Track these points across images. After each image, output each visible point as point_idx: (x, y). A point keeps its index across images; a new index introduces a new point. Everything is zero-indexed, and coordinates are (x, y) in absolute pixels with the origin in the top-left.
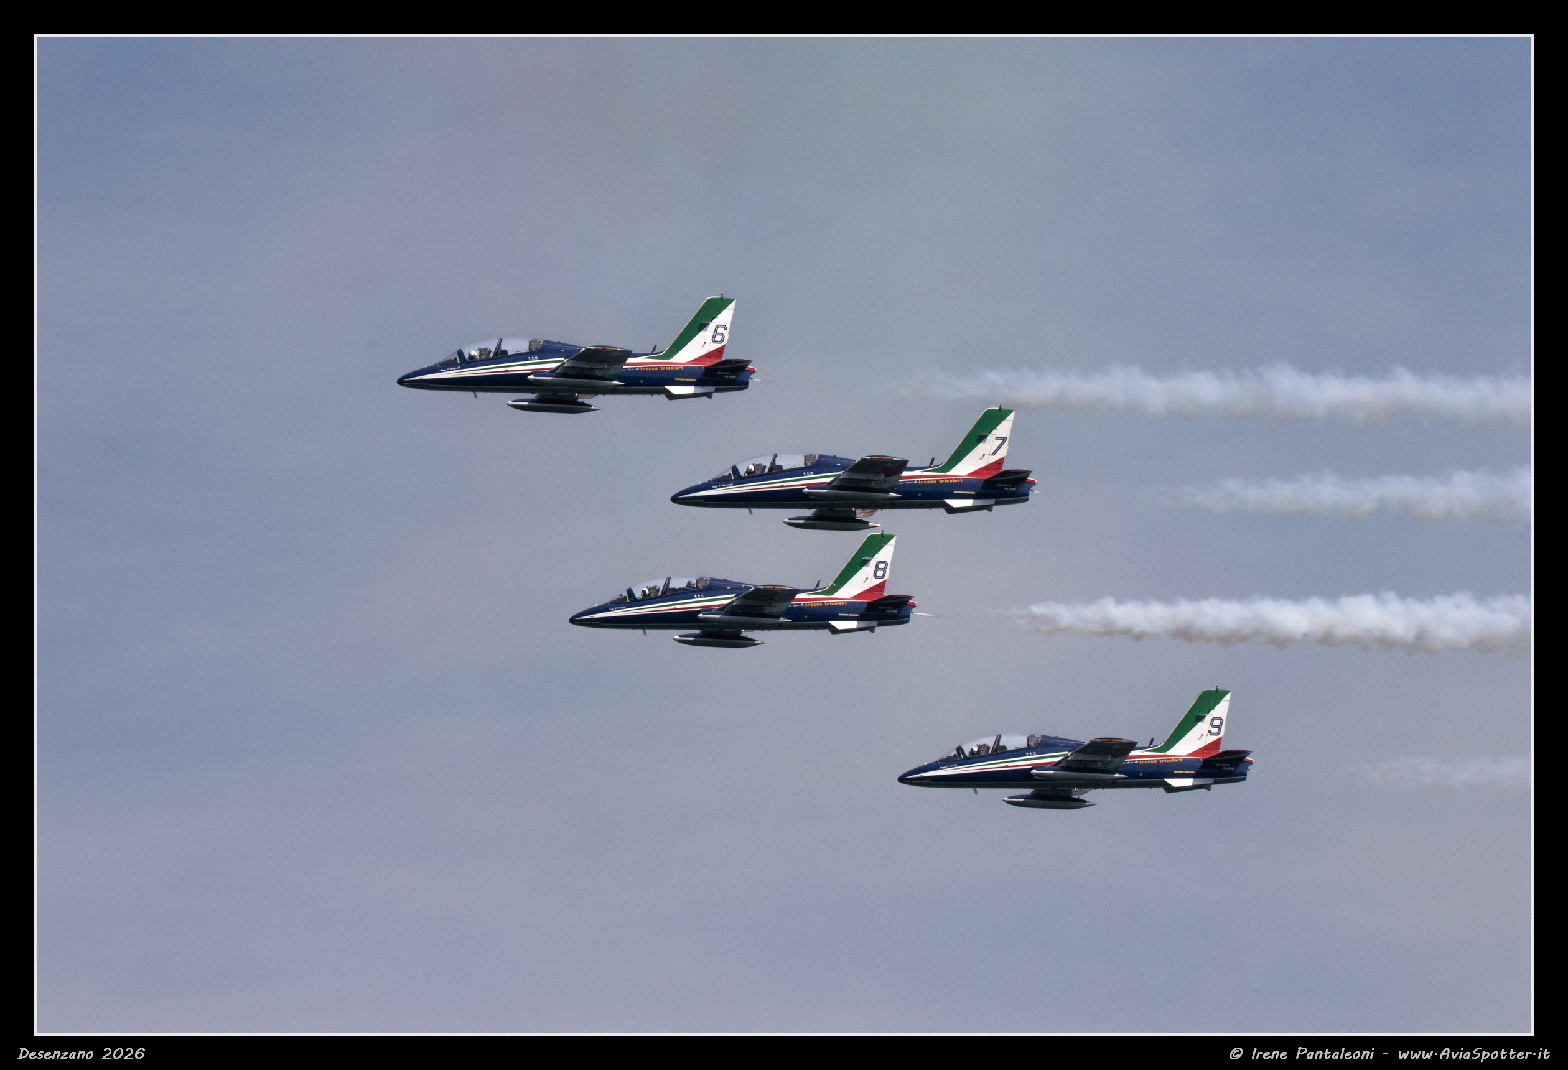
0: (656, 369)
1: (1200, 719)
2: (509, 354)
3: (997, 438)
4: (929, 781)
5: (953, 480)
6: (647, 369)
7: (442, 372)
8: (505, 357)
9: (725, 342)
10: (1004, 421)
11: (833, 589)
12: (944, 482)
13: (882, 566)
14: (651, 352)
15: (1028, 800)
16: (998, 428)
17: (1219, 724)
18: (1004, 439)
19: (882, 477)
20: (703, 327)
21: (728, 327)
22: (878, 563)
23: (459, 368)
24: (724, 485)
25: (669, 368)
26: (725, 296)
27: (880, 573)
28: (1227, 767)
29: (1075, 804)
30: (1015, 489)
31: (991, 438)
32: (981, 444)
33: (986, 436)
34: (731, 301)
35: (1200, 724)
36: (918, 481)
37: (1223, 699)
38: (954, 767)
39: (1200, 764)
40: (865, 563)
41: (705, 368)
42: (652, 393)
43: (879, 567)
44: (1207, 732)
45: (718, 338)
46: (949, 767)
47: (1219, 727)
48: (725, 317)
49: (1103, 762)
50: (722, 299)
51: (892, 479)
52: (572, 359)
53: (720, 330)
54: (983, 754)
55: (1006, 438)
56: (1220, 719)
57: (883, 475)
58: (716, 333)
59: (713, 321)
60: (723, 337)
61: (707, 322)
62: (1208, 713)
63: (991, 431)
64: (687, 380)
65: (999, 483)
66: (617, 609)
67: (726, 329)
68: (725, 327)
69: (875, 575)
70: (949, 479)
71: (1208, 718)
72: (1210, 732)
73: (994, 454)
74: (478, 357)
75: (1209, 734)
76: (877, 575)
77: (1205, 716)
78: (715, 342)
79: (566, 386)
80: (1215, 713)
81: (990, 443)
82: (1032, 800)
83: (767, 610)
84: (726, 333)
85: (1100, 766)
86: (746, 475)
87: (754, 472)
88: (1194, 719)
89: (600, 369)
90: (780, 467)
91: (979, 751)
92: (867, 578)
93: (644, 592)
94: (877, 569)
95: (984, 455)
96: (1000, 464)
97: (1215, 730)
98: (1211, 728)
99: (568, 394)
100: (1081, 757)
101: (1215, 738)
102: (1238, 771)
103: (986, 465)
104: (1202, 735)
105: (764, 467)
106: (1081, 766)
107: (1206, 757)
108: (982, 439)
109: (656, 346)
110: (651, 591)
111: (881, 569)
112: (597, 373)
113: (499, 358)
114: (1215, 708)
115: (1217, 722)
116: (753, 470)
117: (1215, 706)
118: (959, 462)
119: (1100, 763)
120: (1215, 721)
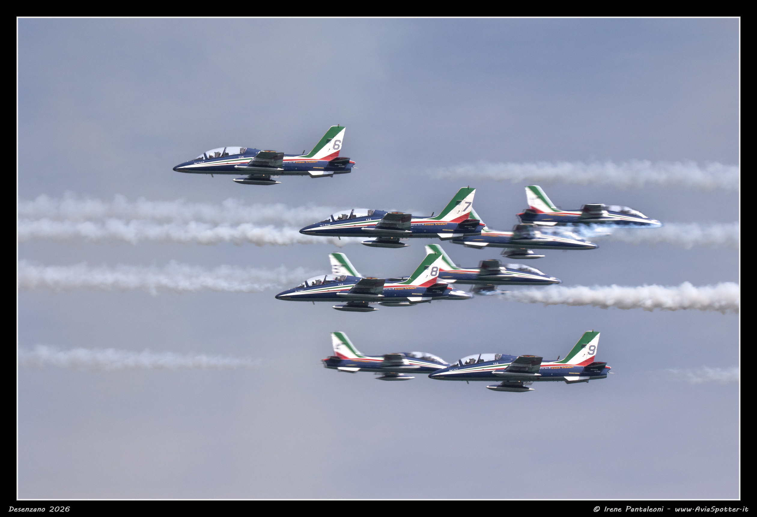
0: (304, 162)
1: (584, 346)
2: (229, 155)
3: (466, 203)
4: (444, 377)
5: (442, 224)
6: (299, 162)
7: (195, 164)
8: (227, 157)
9: (340, 149)
10: (470, 194)
11: (410, 281)
12: (437, 225)
13: (435, 269)
14: (302, 154)
15: (499, 387)
16: (467, 197)
17: (593, 349)
18: (470, 203)
19: (401, 222)
20: (328, 141)
21: (342, 141)
22: (433, 268)
23: (204, 162)
24: (326, 225)
25: (310, 162)
26: (340, 126)
27: (434, 273)
28: (597, 371)
29: (524, 389)
30: (474, 229)
31: (463, 202)
32: (458, 206)
33: (460, 202)
34: (343, 128)
35: (584, 349)
36: (424, 224)
37: (596, 336)
38: (456, 370)
39: (583, 369)
40: (426, 268)
41: (329, 162)
42: (302, 174)
43: (434, 270)
44: (587, 353)
45: (336, 147)
46: (454, 370)
47: (593, 350)
48: (340, 136)
49: (529, 368)
50: (338, 127)
51: (407, 223)
52: (256, 157)
53: (337, 143)
54: (472, 363)
55: (471, 203)
56: (594, 346)
57: (401, 221)
58: (335, 144)
59: (334, 138)
60: (339, 146)
61: (331, 139)
62: (588, 343)
63: (463, 199)
64: (319, 168)
65: (466, 226)
66: (299, 291)
67: (340, 142)
68: (339, 141)
69: (431, 274)
70: (440, 223)
71: (588, 346)
72: (589, 353)
73: (464, 210)
74: (214, 157)
75: (588, 354)
76: (433, 274)
77: (586, 345)
78: (334, 149)
79: (259, 171)
80: (591, 343)
81: (463, 205)
82: (501, 387)
83: (372, 291)
84: (340, 144)
85: (527, 369)
86: (338, 220)
87: (342, 218)
88: (581, 346)
89: (272, 162)
90: (355, 216)
91: (470, 362)
92: (427, 276)
93: (313, 282)
94: (433, 271)
95: (459, 211)
96: (467, 216)
97: (591, 352)
98: (589, 351)
99: (260, 175)
100: (516, 365)
101: (591, 356)
102: (602, 373)
103: (460, 216)
104: (585, 354)
105: (347, 216)
106: (517, 370)
107: (586, 365)
108: (458, 203)
109: (304, 151)
110: (317, 282)
111: (434, 271)
112: (270, 164)
113: (224, 157)
114: (591, 341)
115: (592, 348)
116: (341, 217)
117: (591, 340)
118: (446, 214)
119: (527, 368)
120: (591, 347)
